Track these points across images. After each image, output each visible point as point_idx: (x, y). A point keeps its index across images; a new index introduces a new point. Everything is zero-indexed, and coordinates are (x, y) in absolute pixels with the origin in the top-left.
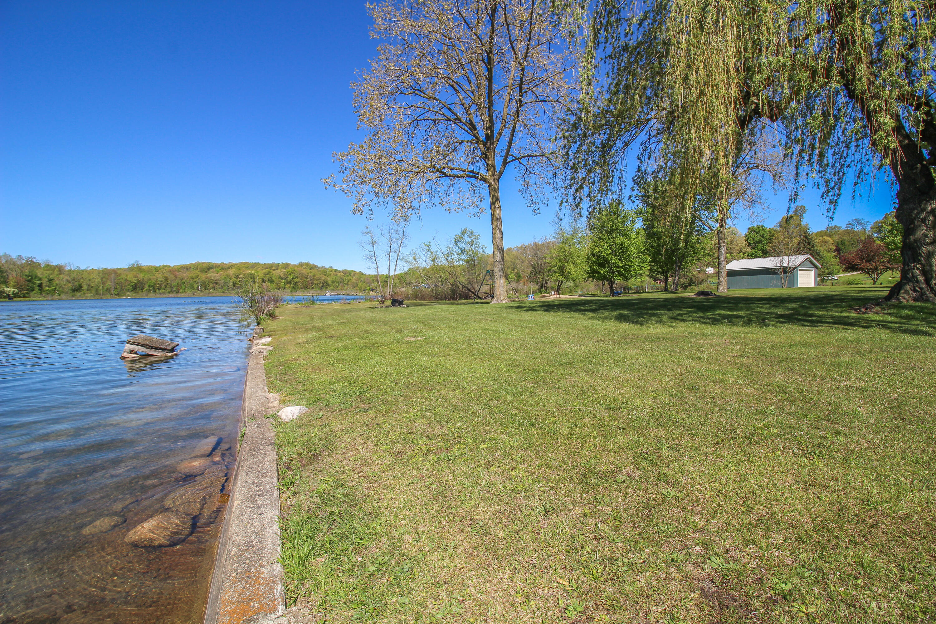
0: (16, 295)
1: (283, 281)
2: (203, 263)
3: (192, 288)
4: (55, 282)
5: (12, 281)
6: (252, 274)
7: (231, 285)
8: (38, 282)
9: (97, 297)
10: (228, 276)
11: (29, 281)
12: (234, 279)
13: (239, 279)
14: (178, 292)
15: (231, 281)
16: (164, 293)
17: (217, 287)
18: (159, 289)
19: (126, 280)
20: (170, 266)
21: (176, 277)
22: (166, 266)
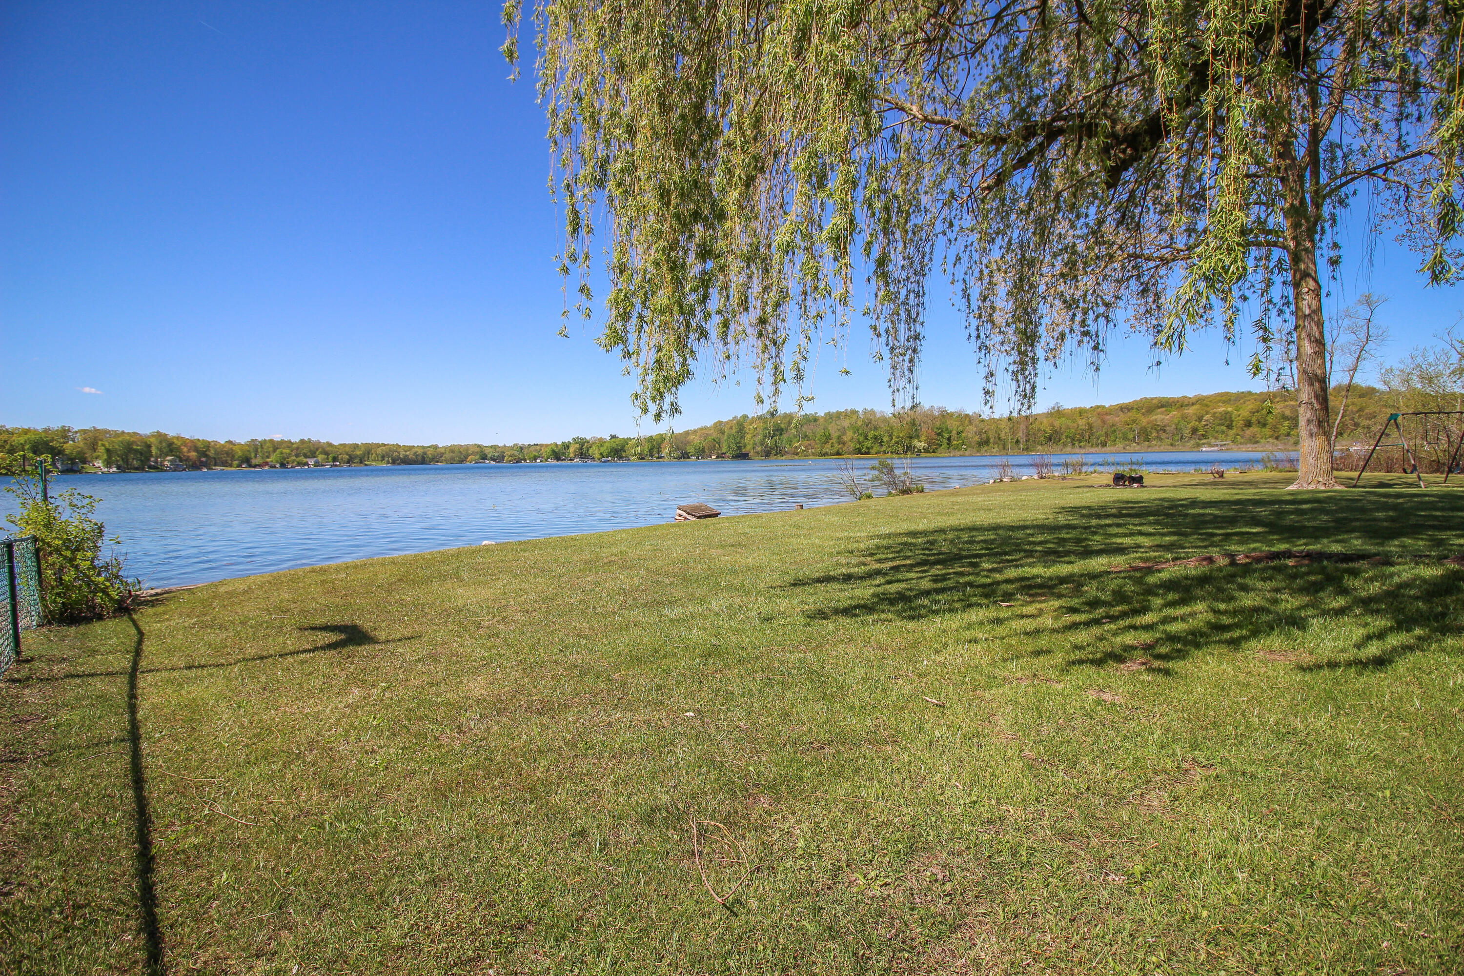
0: (926, 451)
1: (1286, 423)
2: (1152, 399)
3: (1125, 438)
4: (964, 435)
5: (924, 434)
6: (1227, 413)
7: (1187, 432)
8: (946, 436)
9: (1003, 452)
10: (1184, 417)
11: (939, 434)
12: (1194, 423)
13: (1203, 423)
14: (1104, 445)
15: (1189, 426)
16: (1084, 447)
17: (1163, 436)
18: (1080, 441)
19: (1039, 430)
20: (1104, 407)
21: (1104, 422)
22: (1098, 407)
